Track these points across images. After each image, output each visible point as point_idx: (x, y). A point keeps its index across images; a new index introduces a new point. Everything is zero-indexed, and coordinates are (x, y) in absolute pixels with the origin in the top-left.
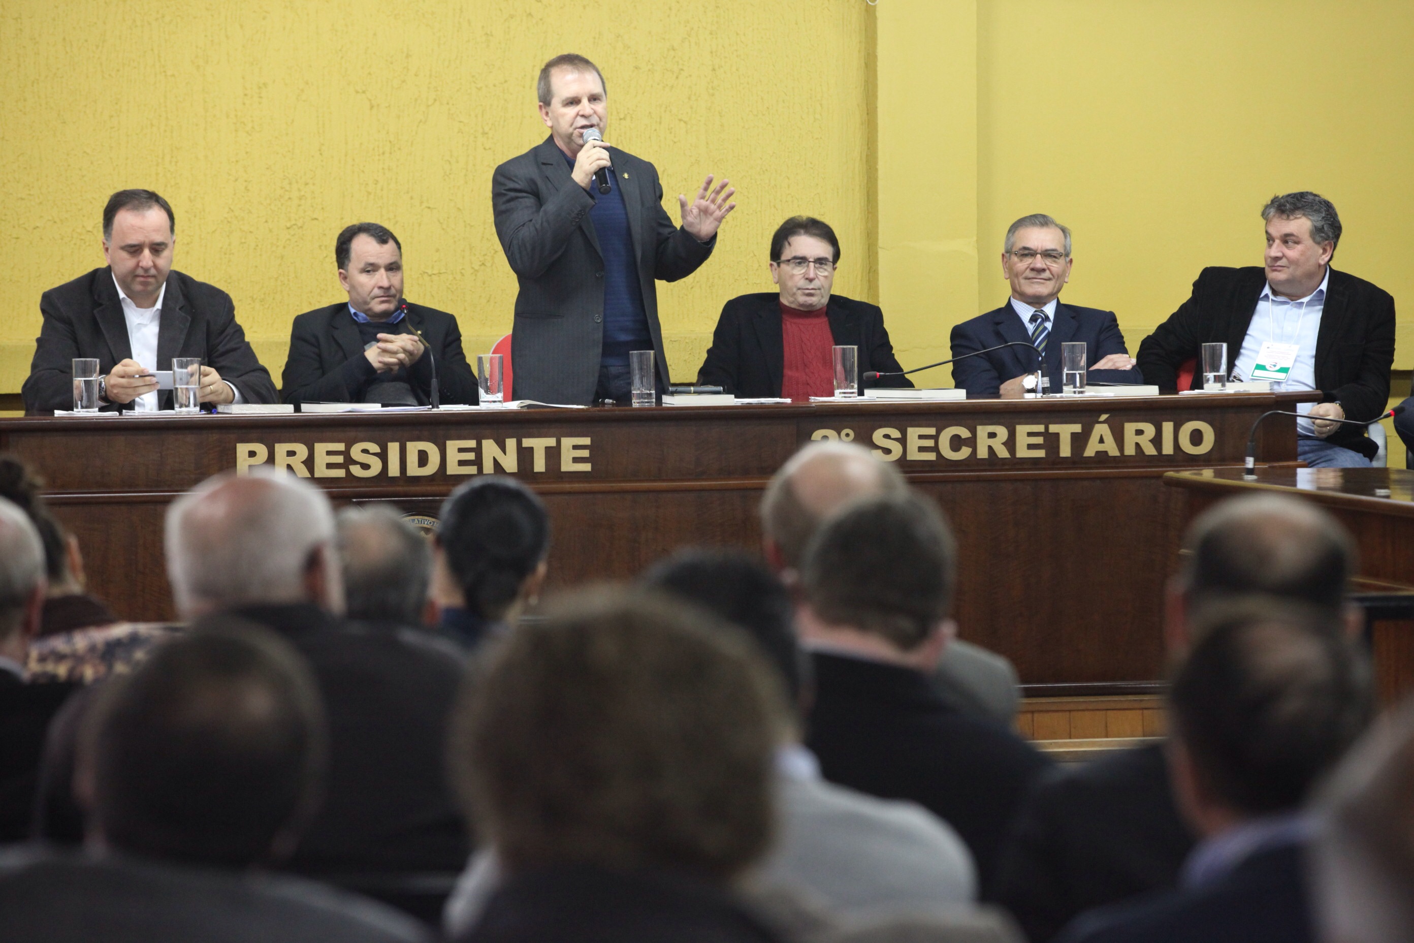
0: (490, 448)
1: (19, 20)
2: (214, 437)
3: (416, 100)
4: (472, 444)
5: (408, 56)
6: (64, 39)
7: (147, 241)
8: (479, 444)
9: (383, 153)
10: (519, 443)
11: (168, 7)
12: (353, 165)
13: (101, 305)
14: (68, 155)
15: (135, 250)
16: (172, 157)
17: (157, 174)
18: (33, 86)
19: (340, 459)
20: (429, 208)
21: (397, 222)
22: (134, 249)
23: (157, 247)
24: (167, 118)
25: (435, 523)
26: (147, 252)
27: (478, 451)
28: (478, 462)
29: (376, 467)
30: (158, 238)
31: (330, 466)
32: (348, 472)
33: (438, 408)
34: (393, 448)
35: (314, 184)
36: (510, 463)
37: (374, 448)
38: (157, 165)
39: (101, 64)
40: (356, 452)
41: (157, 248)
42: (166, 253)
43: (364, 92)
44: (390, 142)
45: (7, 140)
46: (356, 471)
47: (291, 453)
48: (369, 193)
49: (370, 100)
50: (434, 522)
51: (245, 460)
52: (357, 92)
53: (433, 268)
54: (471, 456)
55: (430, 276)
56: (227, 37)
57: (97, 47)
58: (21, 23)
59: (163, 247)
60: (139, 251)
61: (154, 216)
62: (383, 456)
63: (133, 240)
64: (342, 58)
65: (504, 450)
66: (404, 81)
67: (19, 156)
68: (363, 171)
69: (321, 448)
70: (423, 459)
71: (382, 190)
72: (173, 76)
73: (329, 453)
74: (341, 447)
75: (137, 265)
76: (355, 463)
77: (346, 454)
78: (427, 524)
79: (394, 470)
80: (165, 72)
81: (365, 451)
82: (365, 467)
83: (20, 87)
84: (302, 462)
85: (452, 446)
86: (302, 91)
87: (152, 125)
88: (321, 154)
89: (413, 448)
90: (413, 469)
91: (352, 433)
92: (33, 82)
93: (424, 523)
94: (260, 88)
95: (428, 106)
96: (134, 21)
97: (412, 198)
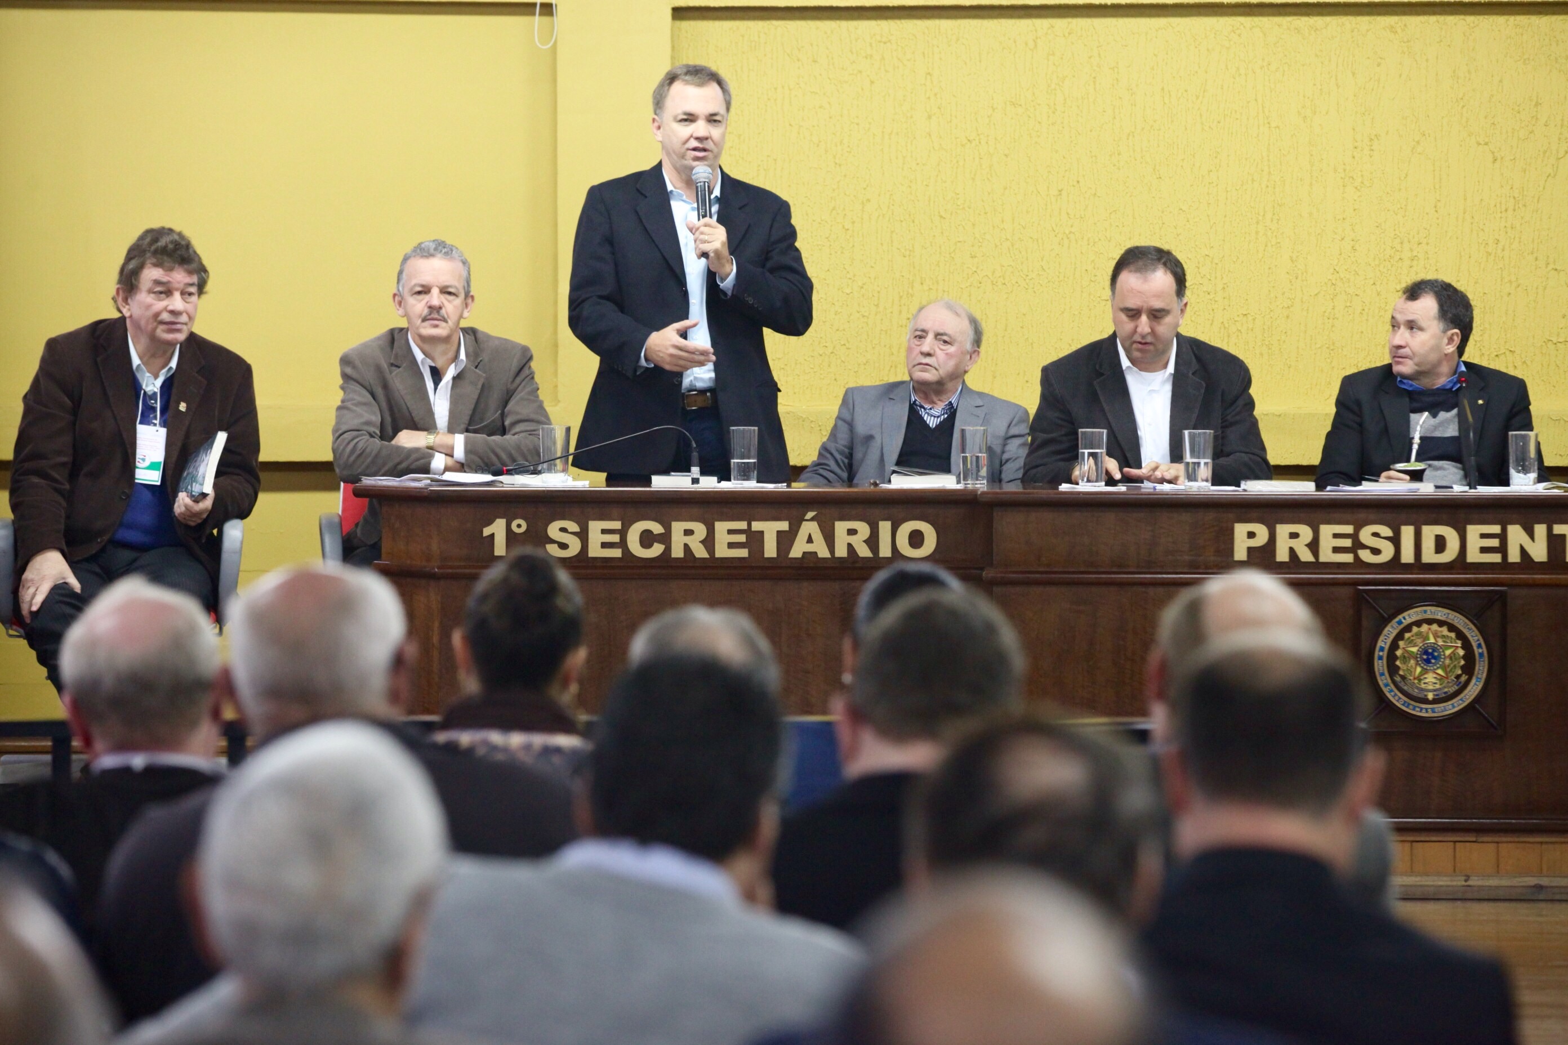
0: (1516, 534)
1: (1116, 70)
2: (1210, 516)
3: (1545, 152)
4: (1496, 529)
5: (1537, 104)
6: (1163, 89)
7: (1145, 306)
8: (1504, 530)
9: (1506, 210)
10: (1550, 530)
11: (1274, 54)
12: (1472, 223)
13: (1102, 374)
14: (1163, 212)
15: (1134, 314)
16: (1274, 214)
17: (1257, 233)
18: (1128, 139)
19: (1347, 543)
20: (1556, 270)
21: (1519, 286)
22: (1131, 313)
23: (1158, 314)
24: (1270, 173)
25: (1450, 615)
26: (1144, 318)
27: (1503, 537)
28: (1503, 549)
29: (1388, 552)
30: (1157, 304)
31: (1336, 550)
32: (1357, 557)
33: (1476, 489)
34: (1407, 533)
35: (1427, 244)
36: (1539, 551)
37: (1386, 531)
38: (1258, 223)
39: (1201, 115)
40: (1365, 535)
41: (1156, 315)
42: (1168, 320)
43: (1486, 144)
44: (1514, 198)
45: (1099, 197)
46: (1365, 556)
47: (1294, 536)
48: (1489, 254)
49: (1493, 153)
50: (1448, 614)
51: (1243, 541)
52: (1479, 144)
53: (1558, 335)
54: (1495, 543)
55: (1555, 344)
56: (1338, 86)
57: (1197, 97)
58: (1118, 73)
59: (1163, 313)
60: (1137, 316)
61: (1161, 279)
62: (1396, 540)
63: (1132, 303)
64: (1463, 106)
65: (1532, 536)
66: (1532, 132)
67: (1111, 213)
68: (1483, 230)
69: (1327, 531)
70: (1440, 544)
71: (1503, 250)
72: (1278, 127)
73: (1336, 536)
74: (1349, 529)
75: (1135, 331)
76: (1364, 547)
77: (1355, 537)
78: (1441, 616)
79: (1407, 556)
80: (1269, 123)
81: (1376, 535)
82: (1376, 551)
83: (1114, 140)
84: (1306, 545)
85: (1473, 531)
86: (1418, 142)
87: (1253, 180)
88: (1436, 211)
89: (1430, 533)
90: (1429, 556)
91: (1362, 515)
92: (1129, 135)
93: (1438, 615)
94: (1371, 140)
95: (1558, 159)
96: (1238, 69)
97: (1536, 259)
